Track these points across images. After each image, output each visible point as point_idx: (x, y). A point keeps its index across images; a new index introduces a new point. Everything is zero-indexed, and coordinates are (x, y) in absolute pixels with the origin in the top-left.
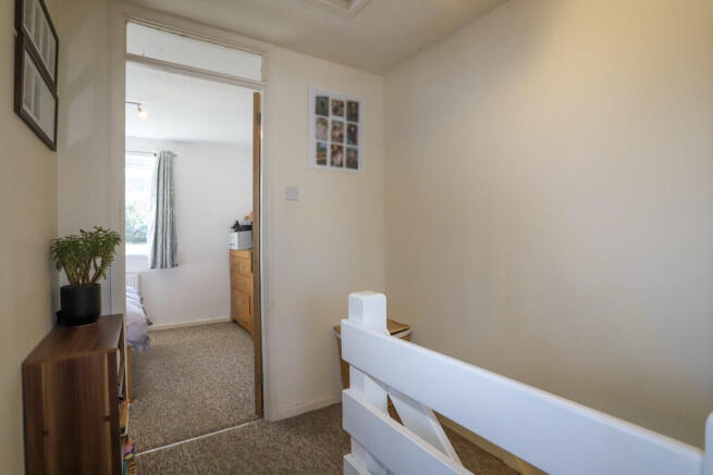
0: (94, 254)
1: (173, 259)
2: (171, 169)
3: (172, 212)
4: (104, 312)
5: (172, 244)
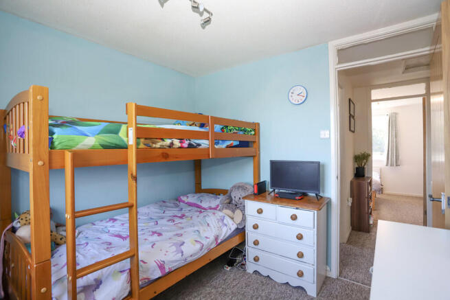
0: (364, 159)
1: (396, 162)
2: (395, 120)
3: (396, 141)
4: (366, 175)
5: (396, 156)
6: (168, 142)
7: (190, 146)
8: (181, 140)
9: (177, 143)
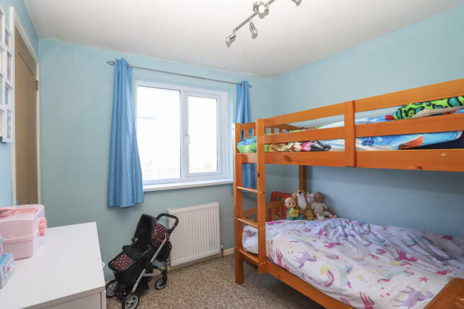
6: (290, 146)
7: (314, 149)
8: (303, 142)
9: (298, 146)
